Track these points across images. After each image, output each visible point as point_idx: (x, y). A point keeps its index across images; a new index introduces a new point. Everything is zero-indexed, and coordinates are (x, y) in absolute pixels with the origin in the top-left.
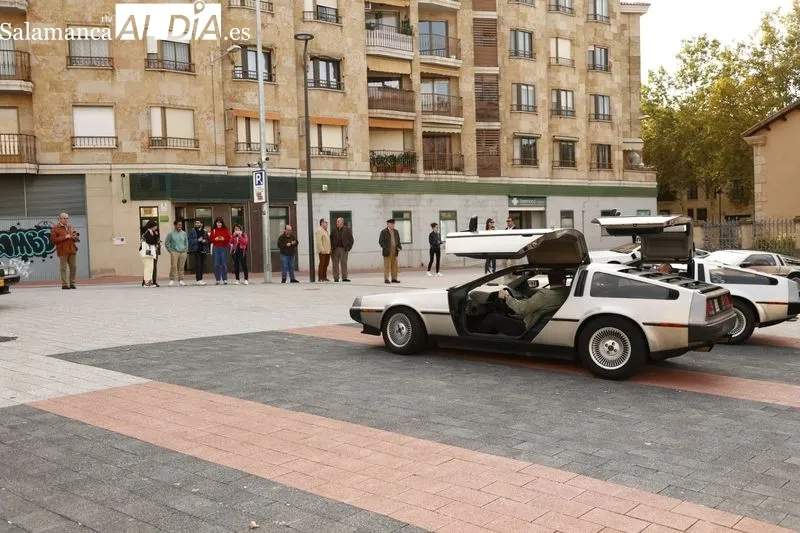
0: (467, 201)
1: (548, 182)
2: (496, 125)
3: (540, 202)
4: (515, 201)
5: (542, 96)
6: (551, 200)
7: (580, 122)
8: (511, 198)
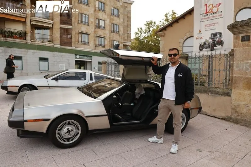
0: (54, 54)
1: (93, 51)
2: (70, 27)
3: (90, 58)
4: (78, 57)
5: (91, 20)
6: (94, 57)
7: (107, 32)
8: (76, 55)
